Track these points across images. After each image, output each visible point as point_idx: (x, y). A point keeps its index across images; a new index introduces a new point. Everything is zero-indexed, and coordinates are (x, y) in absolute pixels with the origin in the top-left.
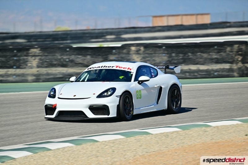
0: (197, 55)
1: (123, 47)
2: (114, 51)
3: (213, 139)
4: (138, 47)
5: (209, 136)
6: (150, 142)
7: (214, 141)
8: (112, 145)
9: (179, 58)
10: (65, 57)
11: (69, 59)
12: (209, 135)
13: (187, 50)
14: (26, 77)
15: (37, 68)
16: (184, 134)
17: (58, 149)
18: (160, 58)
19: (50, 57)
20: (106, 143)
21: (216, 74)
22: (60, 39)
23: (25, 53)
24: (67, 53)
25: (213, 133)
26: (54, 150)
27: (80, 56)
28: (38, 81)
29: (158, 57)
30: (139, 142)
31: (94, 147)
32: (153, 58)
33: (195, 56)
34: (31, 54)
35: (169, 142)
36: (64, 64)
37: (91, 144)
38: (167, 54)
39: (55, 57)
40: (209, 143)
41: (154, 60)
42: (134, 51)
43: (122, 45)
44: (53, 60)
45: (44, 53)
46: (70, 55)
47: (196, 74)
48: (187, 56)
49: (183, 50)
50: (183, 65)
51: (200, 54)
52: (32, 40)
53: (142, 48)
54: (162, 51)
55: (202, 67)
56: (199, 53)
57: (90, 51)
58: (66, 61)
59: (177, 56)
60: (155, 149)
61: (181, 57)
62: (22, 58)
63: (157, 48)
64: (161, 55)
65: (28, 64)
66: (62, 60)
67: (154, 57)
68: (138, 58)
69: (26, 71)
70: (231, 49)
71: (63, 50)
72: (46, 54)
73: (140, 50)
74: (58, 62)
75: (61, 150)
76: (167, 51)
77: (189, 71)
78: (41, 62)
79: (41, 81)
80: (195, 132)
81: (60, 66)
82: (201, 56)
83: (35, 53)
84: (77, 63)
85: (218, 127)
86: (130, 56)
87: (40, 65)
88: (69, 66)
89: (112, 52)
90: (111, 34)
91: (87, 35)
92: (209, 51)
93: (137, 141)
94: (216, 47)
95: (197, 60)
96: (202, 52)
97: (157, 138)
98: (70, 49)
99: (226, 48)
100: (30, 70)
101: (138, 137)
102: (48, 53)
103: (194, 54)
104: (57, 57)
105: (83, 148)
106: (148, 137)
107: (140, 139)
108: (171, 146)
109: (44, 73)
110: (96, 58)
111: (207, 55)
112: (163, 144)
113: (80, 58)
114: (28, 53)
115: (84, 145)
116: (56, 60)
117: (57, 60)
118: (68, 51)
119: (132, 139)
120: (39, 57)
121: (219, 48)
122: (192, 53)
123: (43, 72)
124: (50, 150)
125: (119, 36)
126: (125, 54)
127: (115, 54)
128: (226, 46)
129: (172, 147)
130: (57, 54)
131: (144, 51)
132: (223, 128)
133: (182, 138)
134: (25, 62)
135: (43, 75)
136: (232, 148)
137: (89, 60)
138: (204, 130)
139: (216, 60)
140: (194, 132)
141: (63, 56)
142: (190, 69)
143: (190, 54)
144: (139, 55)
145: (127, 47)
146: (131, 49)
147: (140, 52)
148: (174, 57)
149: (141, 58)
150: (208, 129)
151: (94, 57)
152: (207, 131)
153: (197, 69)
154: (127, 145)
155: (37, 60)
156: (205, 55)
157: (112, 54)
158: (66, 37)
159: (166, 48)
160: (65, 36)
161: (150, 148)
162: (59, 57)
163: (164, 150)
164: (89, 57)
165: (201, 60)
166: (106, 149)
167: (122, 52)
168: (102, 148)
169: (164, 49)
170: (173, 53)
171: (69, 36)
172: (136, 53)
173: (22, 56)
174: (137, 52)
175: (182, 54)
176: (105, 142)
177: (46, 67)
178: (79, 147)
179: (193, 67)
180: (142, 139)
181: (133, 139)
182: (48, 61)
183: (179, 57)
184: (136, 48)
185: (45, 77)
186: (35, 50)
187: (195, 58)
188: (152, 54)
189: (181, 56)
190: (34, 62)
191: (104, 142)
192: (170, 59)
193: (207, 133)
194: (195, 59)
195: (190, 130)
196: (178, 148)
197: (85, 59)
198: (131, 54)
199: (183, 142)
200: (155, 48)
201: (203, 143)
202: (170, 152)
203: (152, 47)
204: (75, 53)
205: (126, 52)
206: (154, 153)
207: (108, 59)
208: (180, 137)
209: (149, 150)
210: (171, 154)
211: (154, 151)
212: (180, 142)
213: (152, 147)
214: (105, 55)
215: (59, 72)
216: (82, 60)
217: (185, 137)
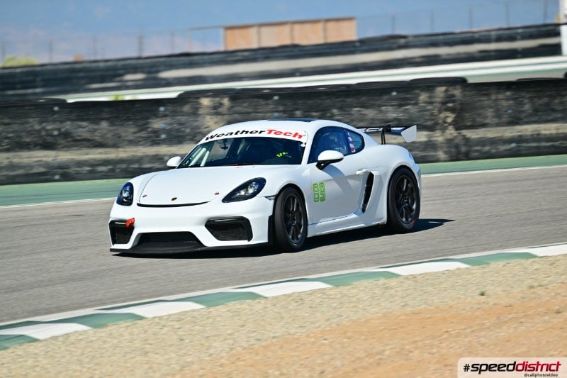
0: (353, 112)
1: (182, 99)
2: (162, 109)
3: (407, 305)
4: (217, 99)
5: (396, 298)
6: (262, 316)
7: (409, 309)
8: (177, 325)
10: (49, 127)
11: (59, 130)
12: (396, 296)
13: (328, 101)
16: (338, 296)
17: (55, 338)
19: (16, 127)
20: (163, 322)
24: (56, 116)
25: (407, 290)
26: (45, 340)
27: (84, 124)
30: (237, 318)
31: (134, 330)
33: (348, 116)
35: (307, 315)
36: (49, 143)
37: (128, 324)
38: (284, 112)
39: (28, 127)
40: (399, 314)
42: (208, 107)
43: (180, 95)
44: (23, 134)
46: (62, 122)
48: (329, 115)
49: (319, 101)
51: (359, 111)
53: (226, 101)
54: (271, 106)
56: (357, 109)
57: (106, 110)
58: (53, 136)
60: (275, 333)
63: (261, 100)
64: (269, 114)
66: (43, 133)
67: (254, 119)
68: (216, 123)
70: (430, 97)
71: (45, 110)
72: (6, 121)
73: (221, 105)
74: (35, 138)
75: (61, 339)
76: (284, 105)
80: (362, 291)
81: (38, 147)
82: (361, 114)
84: (79, 138)
85: (414, 277)
86: (198, 119)
88: (60, 147)
89: (158, 110)
92: (378, 103)
93: (234, 314)
94: (394, 94)
95: (354, 123)
96: (362, 107)
97: (278, 306)
98: (60, 108)
99: (418, 95)
101: (234, 305)
102: (11, 118)
103: (345, 111)
104: (32, 126)
105: (111, 334)
106: (258, 306)
107: (240, 308)
108: (312, 323)
109: (2, 165)
110: (122, 125)
111: (375, 112)
112: (293, 320)
113: (83, 128)
115: (113, 328)
116: (30, 133)
117: (32, 134)
118: (56, 113)
119: (221, 309)
121: (403, 96)
122: (341, 109)
124: (36, 340)
125: (153, 75)
126: (188, 114)
127: (165, 116)
128: (417, 91)
129: (313, 325)
130: (31, 120)
131: (230, 108)
132: (427, 279)
133: (334, 305)
136: (451, 325)
137: (104, 132)
138: (384, 285)
139: (396, 122)
140: (360, 289)
141: (44, 124)
143: (335, 111)
144: (220, 117)
145: (191, 100)
146: (200, 104)
147: (220, 110)
150: (393, 282)
151: (118, 123)
152: (392, 288)
154: (212, 324)
156: (371, 113)
157: (156, 115)
158: (34, 81)
159: (281, 99)
160: (30, 78)
161: (264, 330)
162: (37, 127)
163: (297, 333)
164: (104, 124)
165: (361, 124)
166: (164, 334)
167: (181, 112)
168: (155, 334)
169: (276, 101)
170: (297, 109)
171: (39, 79)
172: (214, 111)
174: (216, 111)
175: (316, 112)
176: (160, 318)
177: (8, 150)
178: (102, 333)
180: (245, 309)
182: (10, 135)
184: (213, 101)
185: (5, 173)
187: (347, 120)
189: (315, 116)
191: (157, 320)
193: (392, 291)
196: (328, 329)
197: (95, 130)
198: (200, 115)
199: (338, 313)
200: (256, 100)
201: (385, 315)
202: (312, 337)
203: (249, 98)
204: (73, 117)
205: (191, 111)
206: (275, 340)
207: (148, 128)
208: (330, 302)
209: (263, 334)
210: (314, 343)
211: (274, 337)
212: (331, 314)
213: (269, 328)
214: (142, 119)
215: (36, 162)
216: (89, 131)
217: (341, 303)
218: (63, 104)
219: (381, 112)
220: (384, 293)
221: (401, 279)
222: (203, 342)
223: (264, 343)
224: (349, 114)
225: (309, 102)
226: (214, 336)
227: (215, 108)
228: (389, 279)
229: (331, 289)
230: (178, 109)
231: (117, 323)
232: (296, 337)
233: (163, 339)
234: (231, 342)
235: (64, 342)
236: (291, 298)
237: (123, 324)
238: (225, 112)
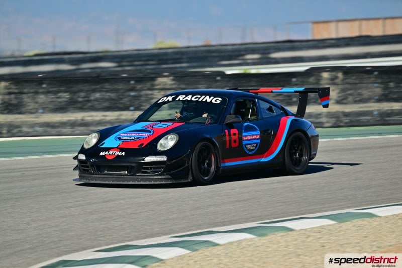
1: (309, 73)
2: (294, 80)
4: (334, 73)
6: (379, 230)
8: (318, 235)
17: (231, 243)
18: (370, 90)
20: (308, 233)
23: (148, 85)
24: (218, 84)
26: (224, 245)
29: (367, 88)
30: (361, 231)
31: (288, 238)
34: (158, 87)
37: (283, 234)
38: (382, 83)
41: (360, 94)
42: (327, 79)
43: (307, 71)
45: (179, 85)
46: (223, 87)
53: (340, 75)
54: (372, 79)
59: (397, 88)
60: (390, 242)
62: (143, 93)
63: (364, 75)
64: (371, 85)
67: (360, 88)
71: (211, 79)
72: (183, 86)
73: (337, 77)
75: (236, 244)
76: (382, 78)
83: (165, 85)
89: (291, 81)
90: (253, 51)
91: (215, 54)
93: (358, 228)
97: (390, 223)
98: (222, 78)
101: (358, 222)
102: (186, 85)
105: (272, 241)
106: (375, 222)
107: (362, 224)
114: (153, 85)
115: (272, 237)
118: (218, 81)
119: (348, 225)
124: (218, 245)
125: (265, 56)
126: (313, 84)
127: (297, 84)
130: (200, 86)
131: (343, 80)
134: (149, 99)
144: (336, 86)
145: (315, 74)
146: (322, 77)
147: (337, 81)
148: (393, 88)
149: (338, 91)
154: (343, 235)
157: (290, 84)
159: (379, 74)
161: (382, 240)
166: (310, 242)
167: (308, 82)
168: (303, 242)
169: (376, 75)
170: (391, 82)
172: (331, 82)
173: (144, 90)
176: (306, 230)
178: (264, 240)
180: (366, 225)
181: (350, 225)
183: (400, 89)
184: (329, 74)
186: (164, 80)
188: (356, 84)
191: (303, 232)
192: (387, 92)
198: (322, 84)
200: (362, 74)
203: (356, 73)
204: (230, 84)
205: (315, 81)
209: (381, 243)
211: (390, 246)
213: (385, 238)
214: (280, 86)
218: (223, 75)
222: (339, 248)
223: (383, 250)
226: (345, 244)
227: (332, 79)
230: (306, 79)
231: (275, 233)
233: (310, 245)
235: (238, 246)
237: (279, 234)
238: (339, 83)
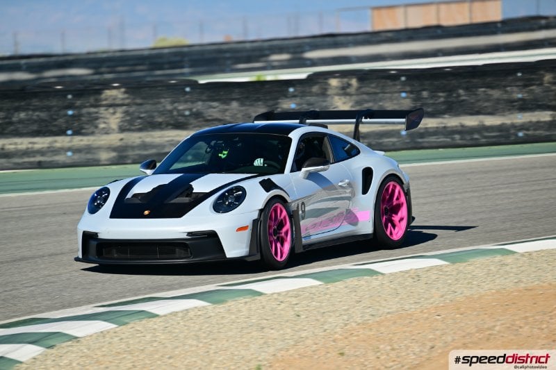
0: (478, 93)
1: (312, 79)
2: (291, 90)
3: (520, 281)
4: (345, 80)
5: (512, 275)
6: (379, 292)
7: (522, 285)
8: (294, 301)
9: (437, 102)
10: (181, 108)
11: (190, 110)
12: (511, 272)
13: (453, 82)
14: (94, 153)
15: (118, 133)
16: (454, 273)
17: (175, 314)
18: (395, 102)
19: (148, 107)
20: (281, 298)
21: (521, 134)
22: (166, 66)
23: (92, 100)
24: (187, 96)
26: (165, 316)
27: (215, 104)
28: (121, 162)
29: (391, 99)
30: (354, 294)
31: (253, 306)
32: (381, 104)
33: (473, 96)
34: (104, 103)
35: (422, 291)
36: (181, 123)
37: (247, 300)
38: (411, 92)
39: (160, 107)
40: (512, 290)
42: (337, 87)
43: (309, 77)
44: (156, 114)
45: (134, 99)
46: (193, 102)
47: (476, 136)
48: (455, 95)
49: (445, 82)
50: (446, 116)
51: (485, 91)
52: (103, 70)
53: (354, 82)
54: (399, 87)
55: (490, 121)
56: (483, 89)
57: (237, 90)
58: (184, 116)
59: (432, 97)
60: (389, 309)
61: (442, 99)
62: (84, 111)
63: (388, 81)
64: (396, 95)
65: (99, 123)
66: (175, 113)
67: (381, 100)
68: (344, 103)
69: (94, 140)
70: (554, 78)
71: (177, 90)
72: (139, 101)
73: (349, 85)
74: (166, 117)
75: (180, 315)
76: (410, 85)
77: (460, 128)
78: (128, 118)
79: (129, 161)
80: (478, 267)
81: (170, 127)
82: (487, 94)
83: (114, 99)
84: (210, 118)
85: (530, 254)
86: (329, 99)
87: (126, 126)
88: (191, 126)
89: (287, 91)
90: (281, 50)
91: (228, 55)
92: (504, 83)
93: (351, 290)
94: (519, 74)
95: (480, 104)
96: (488, 87)
97: (395, 282)
98: (192, 89)
99: (543, 76)
100: (105, 137)
101: (352, 281)
102: (143, 98)
103: (470, 91)
104: (164, 106)
105: (229, 310)
106: (375, 282)
107: (357, 285)
108: (427, 299)
109: (135, 144)
110: (252, 105)
111: (501, 92)
112: (408, 296)
113: (214, 108)
114: (97, 100)
115: (231, 304)
116: (162, 113)
117: (164, 114)
118: (187, 93)
119: (339, 285)
120: (124, 108)
121: (527, 76)
122: (467, 89)
123: (134, 142)
124: (157, 316)
125: (298, 56)
126: (317, 95)
127: (294, 96)
128: (542, 72)
129: (428, 301)
130: (163, 100)
131: (358, 89)
132: (543, 256)
133: (450, 281)
134: (93, 120)
135: (133, 148)
137: (235, 112)
138: (500, 261)
139: (521, 102)
140: (476, 266)
141: (176, 105)
142: (462, 126)
143: (461, 92)
144: (348, 97)
145: (320, 81)
146: (329, 85)
147: (352, 90)
148: (426, 98)
149: (350, 104)
150: (509, 259)
151: (248, 103)
152: (507, 265)
153: (478, 125)
154: (328, 300)
155: (118, 115)
156: (496, 94)
157: (286, 95)
158: (181, 61)
159: (407, 79)
160: (178, 59)
161: (380, 306)
162: (169, 107)
163: (411, 308)
164: (235, 104)
165: (486, 104)
166: (282, 310)
167: (310, 92)
168: (272, 310)
169: (403, 81)
170: (424, 90)
171: (186, 59)
172: (341, 92)
173: (86, 107)
174: (344, 91)
175: (443, 92)
176: (279, 294)
177: (140, 130)
178: (221, 308)
179: (470, 121)
180: (363, 285)
182: (142, 115)
183: (436, 100)
184: (340, 82)
185: (138, 152)
186: (114, 93)
187: (472, 101)
189: (442, 97)
190: (113, 119)
191: (275, 296)
192: (418, 104)
193: (508, 268)
194: (472, 103)
195: (467, 263)
196: (442, 305)
197: (226, 110)
198: (329, 95)
199: (453, 289)
200: (384, 81)
201: (498, 291)
202: (425, 313)
203: (376, 79)
204: (204, 97)
205: (319, 92)
206: (389, 316)
207: (278, 108)
208: (447, 278)
209: (378, 310)
210: (427, 318)
211: (388, 313)
212: (446, 290)
213: (384, 303)
214: (272, 99)
215: (168, 141)
216: (219, 111)
217: (457, 280)
218: (194, 85)
219: (506, 92)
220: (500, 269)
221: (516, 256)
222: (319, 318)
223: (378, 319)
224: (476, 95)
225: (436, 83)
226: (329, 312)
227: (343, 88)
228: (505, 257)
229: (447, 266)
230: (307, 89)
231: (236, 299)
232: (409, 312)
233: (280, 314)
234: (345, 317)
235: (183, 318)
236: (407, 275)
237: (242, 300)
238: (353, 93)
